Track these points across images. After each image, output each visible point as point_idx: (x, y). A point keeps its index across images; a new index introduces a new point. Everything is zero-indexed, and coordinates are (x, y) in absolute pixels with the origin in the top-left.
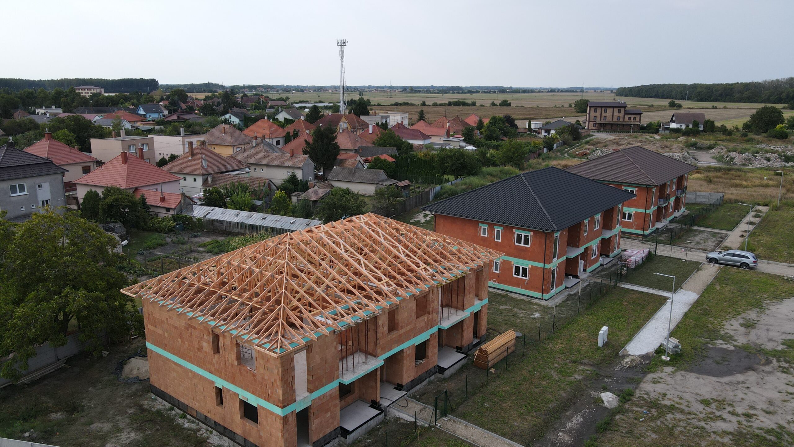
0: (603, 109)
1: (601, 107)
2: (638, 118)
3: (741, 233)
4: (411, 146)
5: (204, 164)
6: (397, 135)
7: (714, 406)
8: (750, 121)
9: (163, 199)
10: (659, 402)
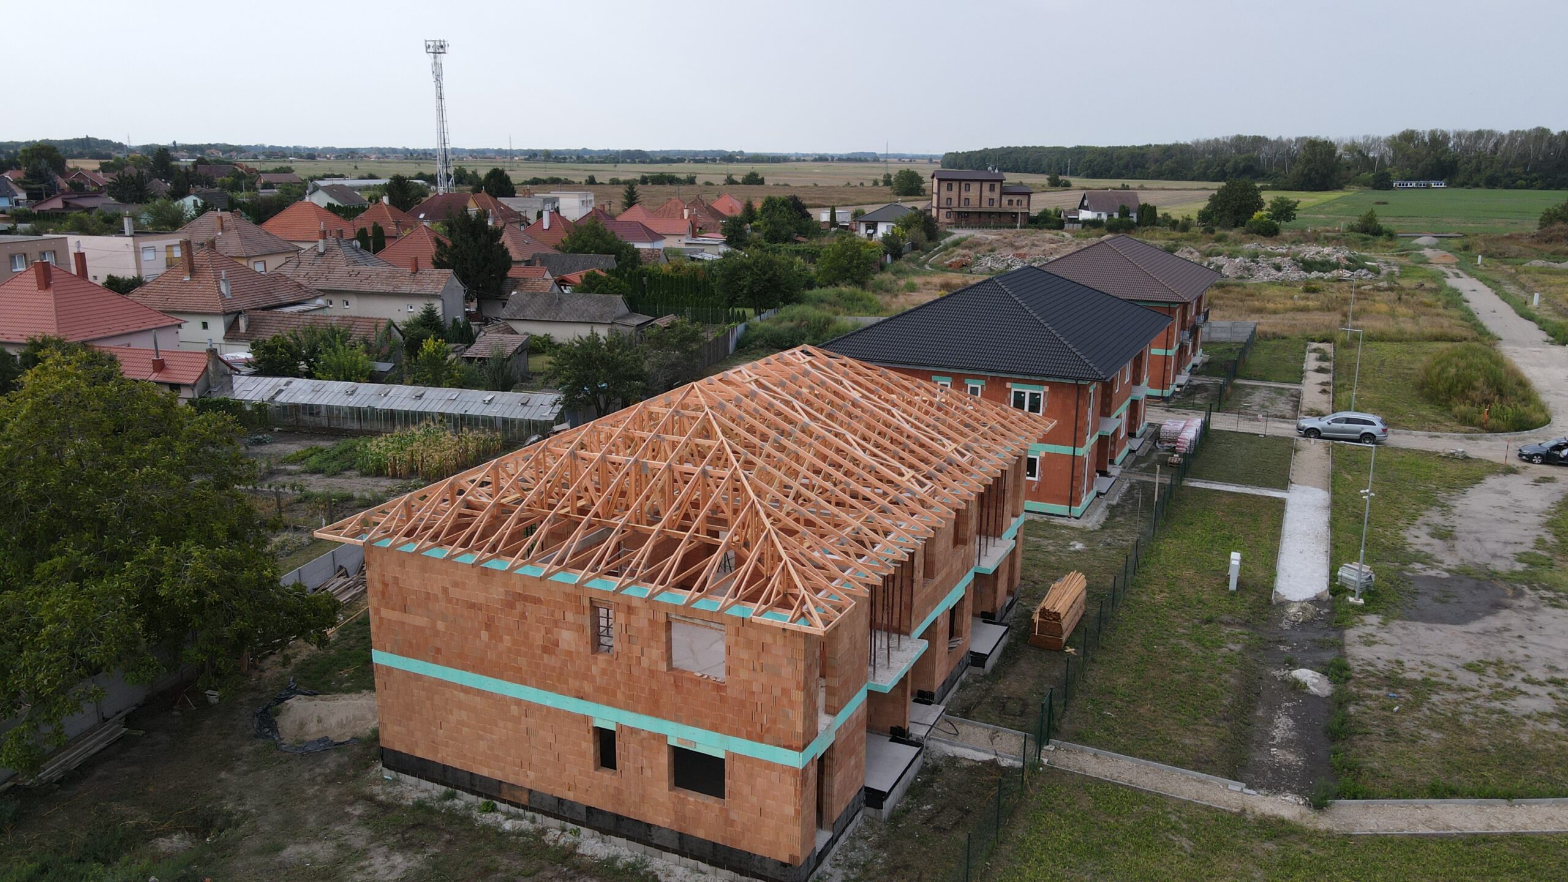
0: (963, 184)
1: (960, 181)
2: (1025, 202)
3: (1320, 388)
5: (224, 290)
7: (1490, 671)
8: (1208, 207)
9: (159, 366)
10: (1401, 677)
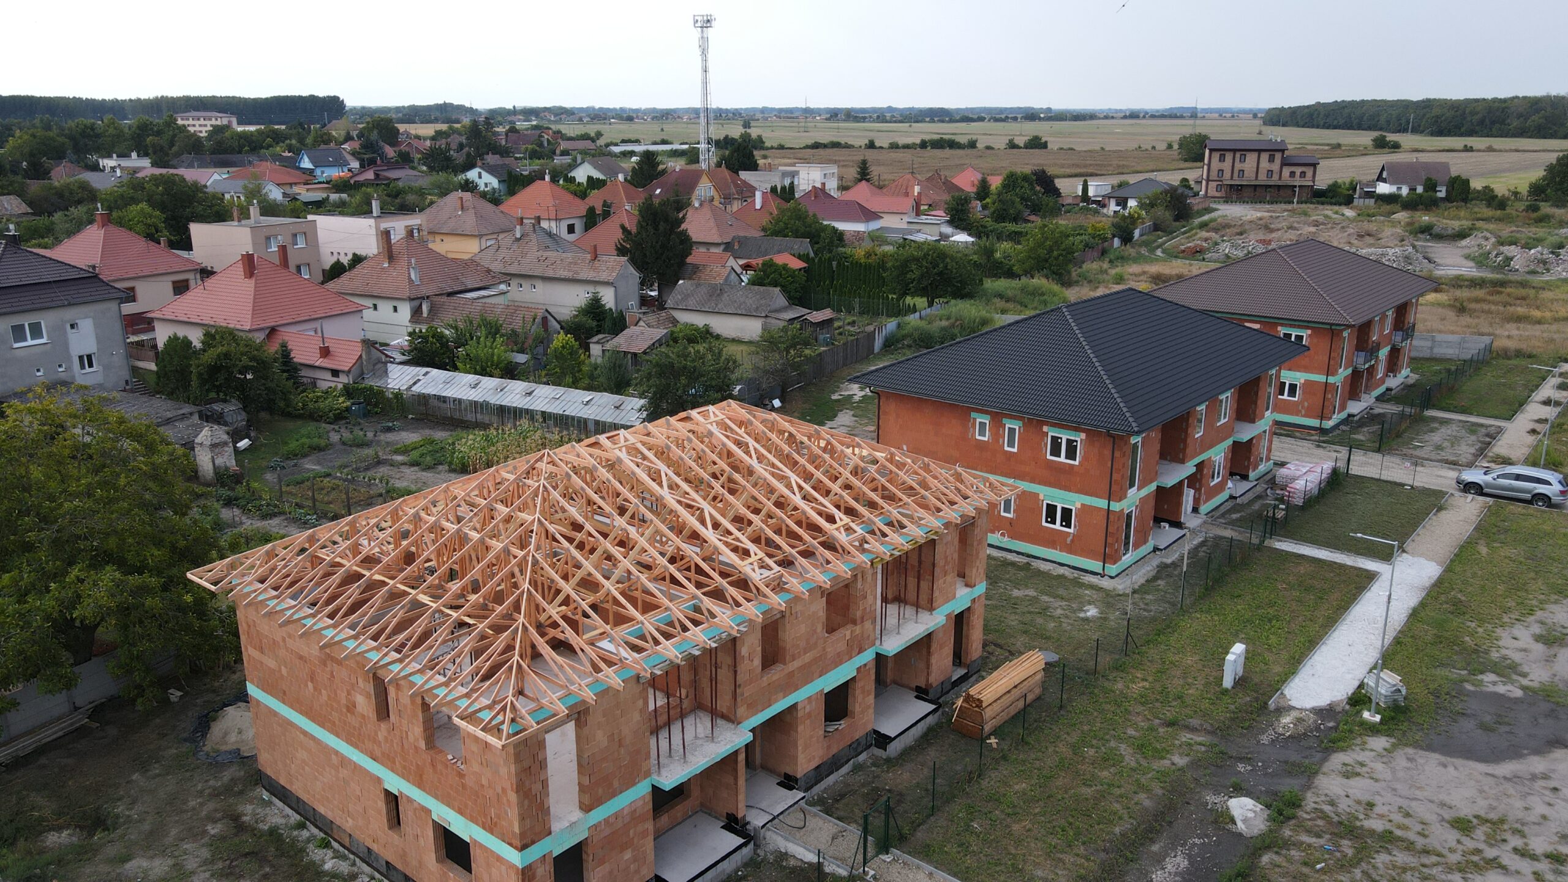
0: (1238, 155)
1: (1234, 151)
2: (1309, 172)
3: (1532, 426)
4: (839, 236)
5: (413, 277)
6: (811, 214)
7: (1480, 833)
8: (1544, 178)
9: (325, 352)
10: (1358, 824)
